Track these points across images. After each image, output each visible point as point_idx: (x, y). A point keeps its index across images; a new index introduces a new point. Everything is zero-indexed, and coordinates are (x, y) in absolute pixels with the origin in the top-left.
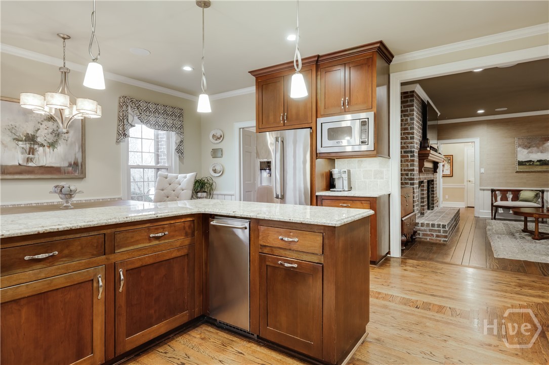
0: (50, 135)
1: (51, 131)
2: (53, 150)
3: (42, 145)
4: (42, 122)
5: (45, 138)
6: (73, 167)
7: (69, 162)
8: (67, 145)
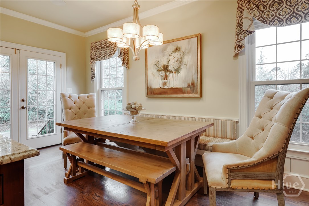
0: (176, 63)
1: (176, 59)
2: (178, 75)
3: (171, 72)
4: (171, 55)
5: (173, 66)
6: (191, 88)
7: (188, 83)
8: (186, 69)
